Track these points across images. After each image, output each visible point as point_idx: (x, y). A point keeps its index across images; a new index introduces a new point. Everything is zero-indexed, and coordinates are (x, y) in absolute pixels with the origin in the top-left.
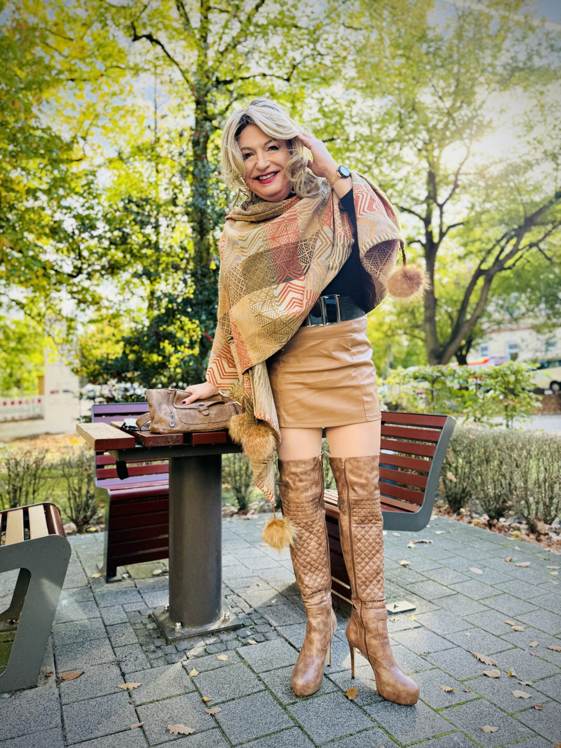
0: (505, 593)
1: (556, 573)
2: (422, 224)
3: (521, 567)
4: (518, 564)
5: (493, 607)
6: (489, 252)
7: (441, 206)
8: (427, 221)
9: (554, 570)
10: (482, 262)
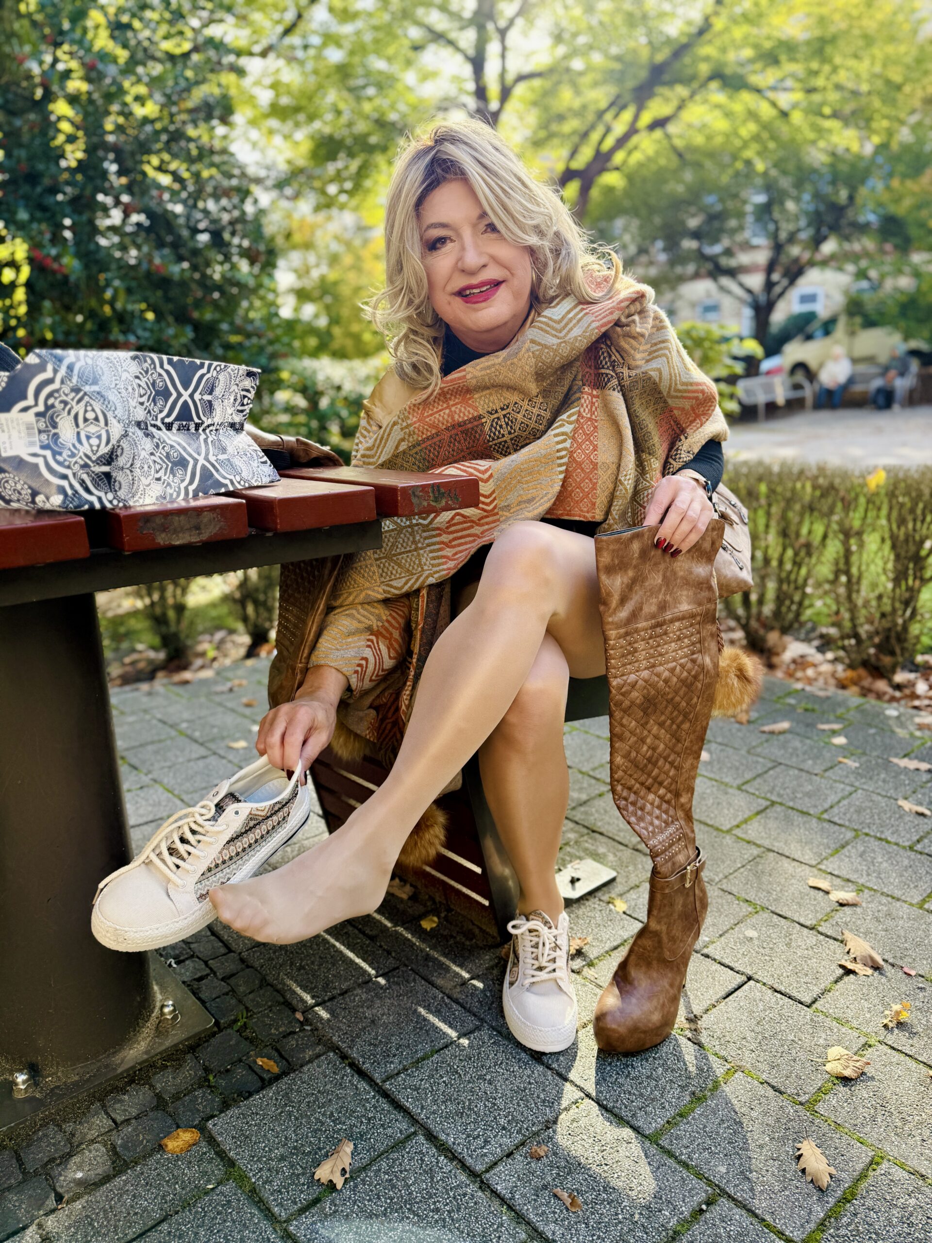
0: (773, 803)
1: (840, 740)
2: (467, 70)
3: (772, 733)
4: (766, 728)
5: (767, 843)
6: (585, 135)
7: (503, 33)
8: (478, 63)
9: (834, 733)
10: (574, 153)
